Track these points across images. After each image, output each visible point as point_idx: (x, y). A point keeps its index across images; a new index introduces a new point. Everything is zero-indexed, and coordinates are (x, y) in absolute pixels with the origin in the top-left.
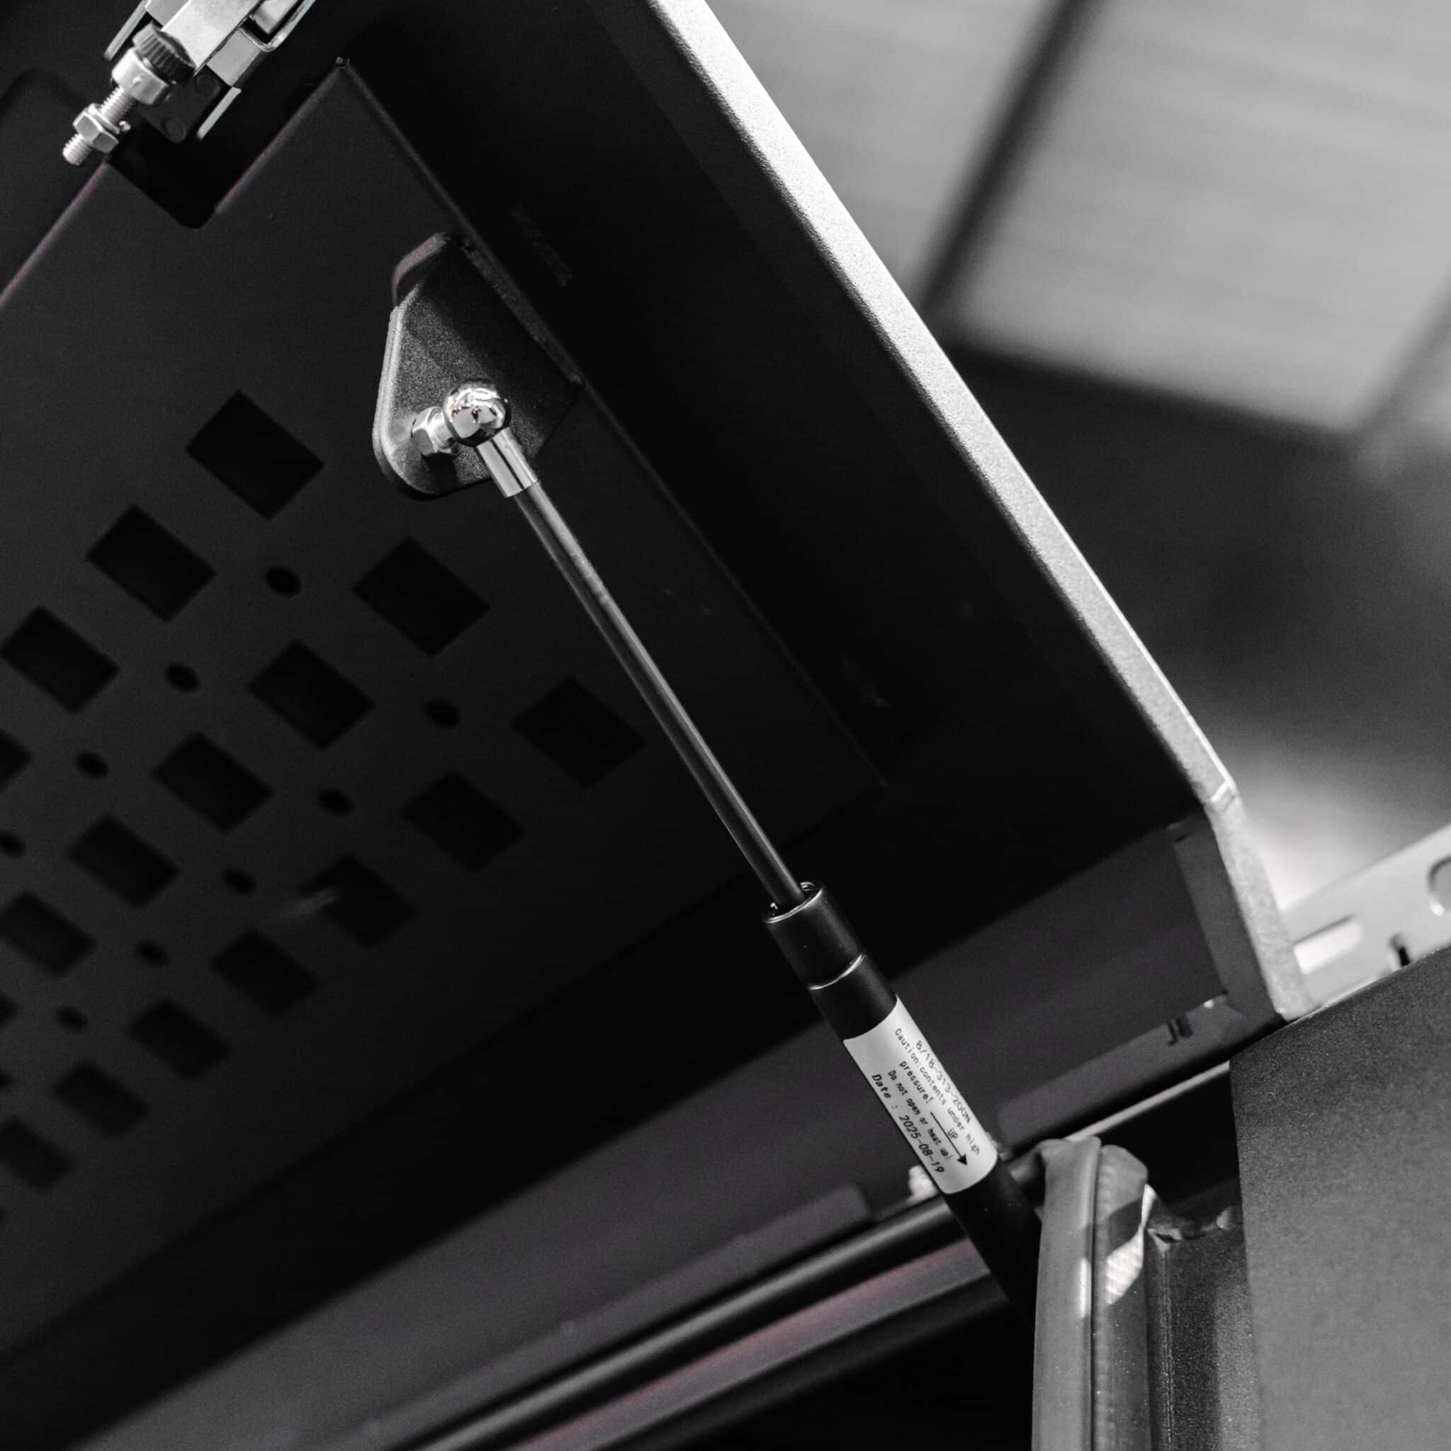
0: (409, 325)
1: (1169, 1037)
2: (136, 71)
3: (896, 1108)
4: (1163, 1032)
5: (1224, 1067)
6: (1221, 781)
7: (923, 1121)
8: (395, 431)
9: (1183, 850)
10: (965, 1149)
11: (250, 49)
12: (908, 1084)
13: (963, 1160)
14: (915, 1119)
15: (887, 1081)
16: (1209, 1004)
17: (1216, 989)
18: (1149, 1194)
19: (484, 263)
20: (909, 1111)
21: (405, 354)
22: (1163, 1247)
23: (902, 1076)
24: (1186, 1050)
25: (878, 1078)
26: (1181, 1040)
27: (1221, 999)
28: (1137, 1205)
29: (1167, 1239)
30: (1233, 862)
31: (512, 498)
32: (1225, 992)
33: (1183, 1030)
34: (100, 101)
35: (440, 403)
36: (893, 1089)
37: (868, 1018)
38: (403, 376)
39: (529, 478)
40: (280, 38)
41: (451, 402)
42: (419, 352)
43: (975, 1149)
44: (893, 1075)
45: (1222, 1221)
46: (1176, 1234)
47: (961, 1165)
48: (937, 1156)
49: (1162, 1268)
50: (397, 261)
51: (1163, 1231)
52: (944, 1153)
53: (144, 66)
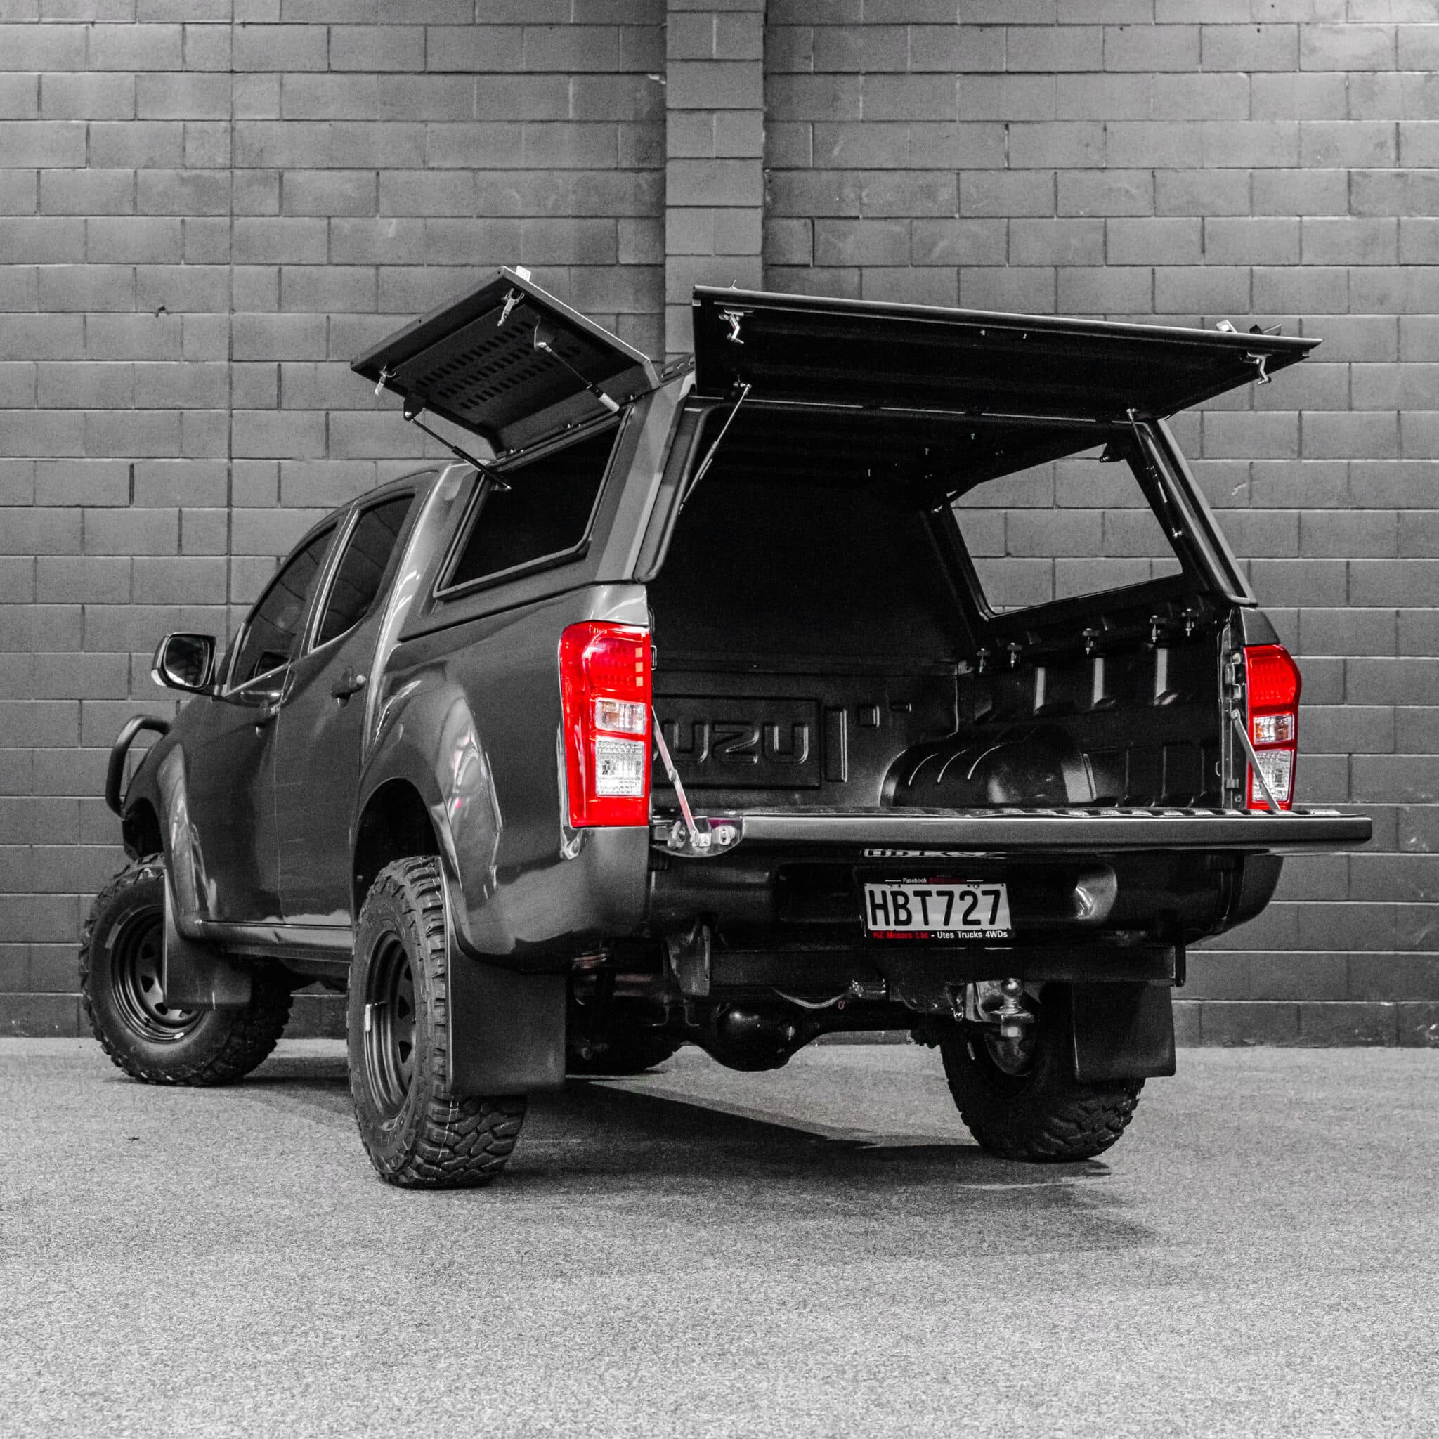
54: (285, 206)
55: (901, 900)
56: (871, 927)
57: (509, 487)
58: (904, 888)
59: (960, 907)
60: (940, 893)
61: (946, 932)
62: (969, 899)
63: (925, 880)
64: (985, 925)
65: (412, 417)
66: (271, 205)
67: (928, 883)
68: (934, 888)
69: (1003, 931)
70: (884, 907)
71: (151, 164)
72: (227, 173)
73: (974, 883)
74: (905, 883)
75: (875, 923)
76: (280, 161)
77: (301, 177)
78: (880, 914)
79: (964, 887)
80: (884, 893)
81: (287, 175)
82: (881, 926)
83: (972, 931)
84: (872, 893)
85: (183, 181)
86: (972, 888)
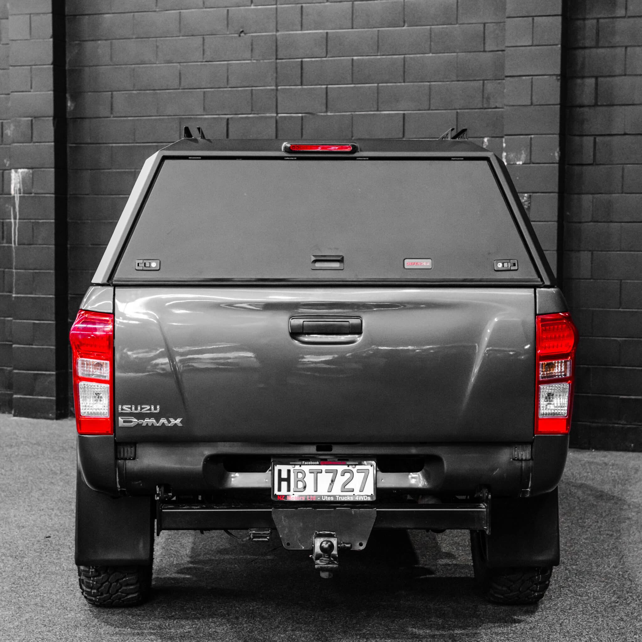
55: (300, 475)
56: (276, 492)
58: (303, 467)
59: (340, 480)
60: (327, 472)
61: (328, 496)
62: (348, 475)
63: (318, 463)
64: (357, 492)
67: (320, 464)
68: (324, 468)
69: (368, 496)
70: (288, 480)
73: (352, 465)
74: (304, 465)
75: (279, 490)
78: (284, 484)
79: (345, 467)
80: (289, 471)
82: (284, 492)
83: (346, 496)
84: (280, 471)
86: (350, 468)
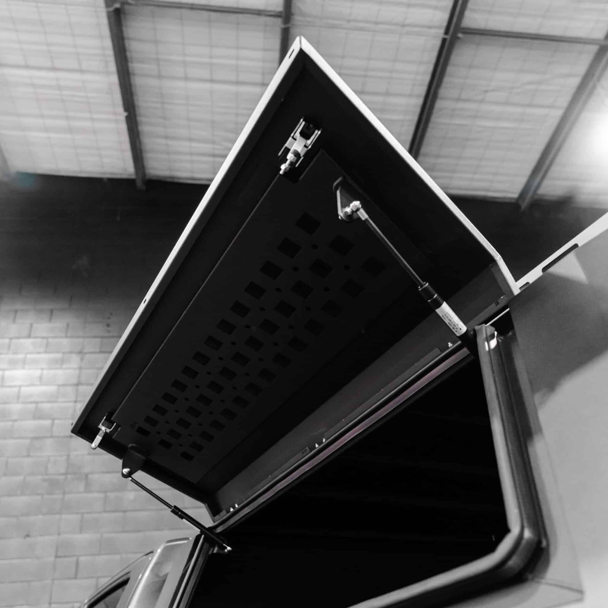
0: (341, 193)
1: (495, 305)
2: (291, 157)
3: (447, 321)
4: (494, 304)
5: (508, 309)
6: (498, 256)
7: (452, 323)
8: (342, 212)
9: (493, 269)
10: (461, 327)
11: (306, 149)
12: (449, 316)
13: (460, 329)
14: (451, 323)
15: (444, 316)
16: (502, 297)
17: (503, 294)
18: (496, 333)
19: (350, 181)
20: (449, 321)
21: (341, 198)
22: (500, 341)
23: (447, 315)
24: (499, 306)
25: (443, 316)
26: (498, 305)
27: (504, 296)
28: (494, 334)
29: (501, 339)
30: (502, 269)
31: (364, 221)
32: (505, 294)
33: (498, 303)
34: (285, 162)
35: (349, 206)
36: (446, 318)
37: (439, 305)
38: (342, 202)
39: (366, 216)
40: (310, 147)
41: (351, 205)
42: (343, 198)
43: (462, 327)
44: (445, 315)
45: (510, 334)
46: (502, 338)
47: (460, 330)
48: (456, 329)
49: (500, 344)
50: (333, 183)
51: (500, 338)
52: (457, 328)
53: (293, 155)
54: (88, 488)
57: (229, 548)
65: (129, 475)
66: (82, 487)
71: (32, 474)
72: (63, 477)
76: (86, 470)
77: (96, 476)
81: (90, 476)
85: (45, 480)
